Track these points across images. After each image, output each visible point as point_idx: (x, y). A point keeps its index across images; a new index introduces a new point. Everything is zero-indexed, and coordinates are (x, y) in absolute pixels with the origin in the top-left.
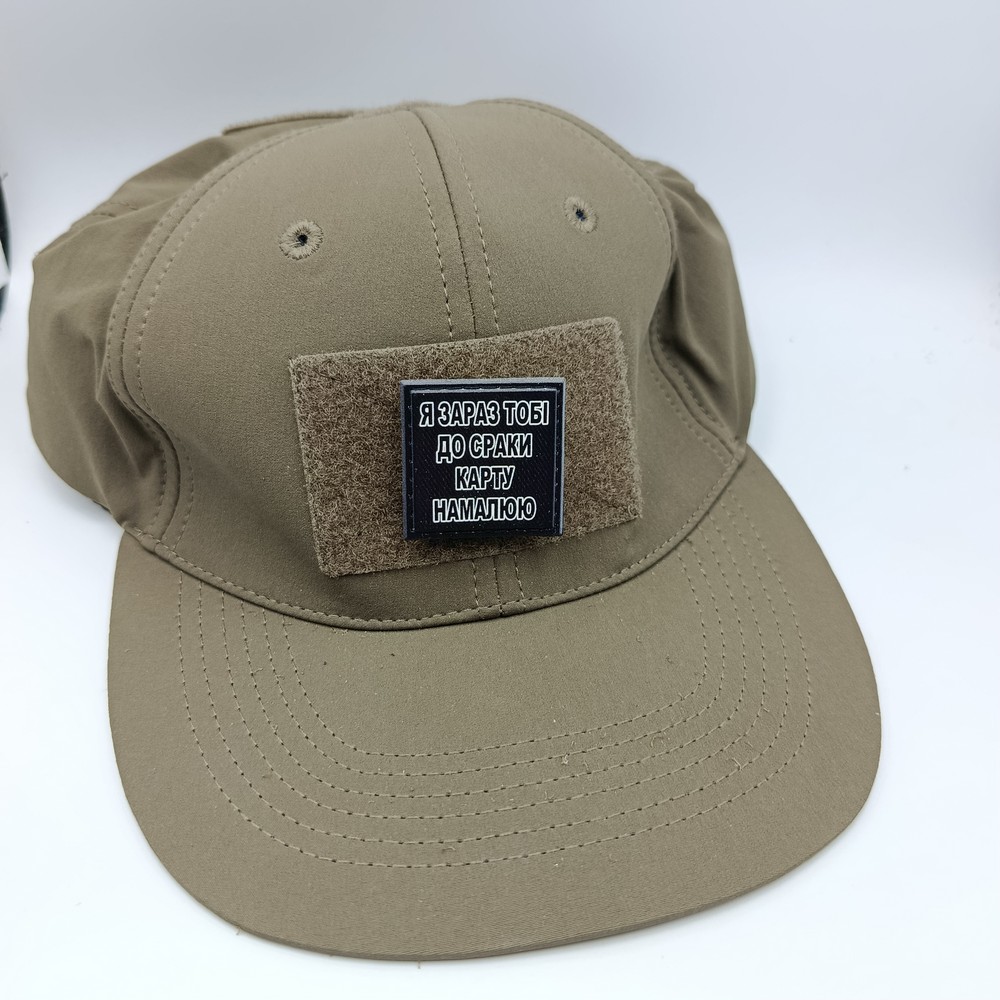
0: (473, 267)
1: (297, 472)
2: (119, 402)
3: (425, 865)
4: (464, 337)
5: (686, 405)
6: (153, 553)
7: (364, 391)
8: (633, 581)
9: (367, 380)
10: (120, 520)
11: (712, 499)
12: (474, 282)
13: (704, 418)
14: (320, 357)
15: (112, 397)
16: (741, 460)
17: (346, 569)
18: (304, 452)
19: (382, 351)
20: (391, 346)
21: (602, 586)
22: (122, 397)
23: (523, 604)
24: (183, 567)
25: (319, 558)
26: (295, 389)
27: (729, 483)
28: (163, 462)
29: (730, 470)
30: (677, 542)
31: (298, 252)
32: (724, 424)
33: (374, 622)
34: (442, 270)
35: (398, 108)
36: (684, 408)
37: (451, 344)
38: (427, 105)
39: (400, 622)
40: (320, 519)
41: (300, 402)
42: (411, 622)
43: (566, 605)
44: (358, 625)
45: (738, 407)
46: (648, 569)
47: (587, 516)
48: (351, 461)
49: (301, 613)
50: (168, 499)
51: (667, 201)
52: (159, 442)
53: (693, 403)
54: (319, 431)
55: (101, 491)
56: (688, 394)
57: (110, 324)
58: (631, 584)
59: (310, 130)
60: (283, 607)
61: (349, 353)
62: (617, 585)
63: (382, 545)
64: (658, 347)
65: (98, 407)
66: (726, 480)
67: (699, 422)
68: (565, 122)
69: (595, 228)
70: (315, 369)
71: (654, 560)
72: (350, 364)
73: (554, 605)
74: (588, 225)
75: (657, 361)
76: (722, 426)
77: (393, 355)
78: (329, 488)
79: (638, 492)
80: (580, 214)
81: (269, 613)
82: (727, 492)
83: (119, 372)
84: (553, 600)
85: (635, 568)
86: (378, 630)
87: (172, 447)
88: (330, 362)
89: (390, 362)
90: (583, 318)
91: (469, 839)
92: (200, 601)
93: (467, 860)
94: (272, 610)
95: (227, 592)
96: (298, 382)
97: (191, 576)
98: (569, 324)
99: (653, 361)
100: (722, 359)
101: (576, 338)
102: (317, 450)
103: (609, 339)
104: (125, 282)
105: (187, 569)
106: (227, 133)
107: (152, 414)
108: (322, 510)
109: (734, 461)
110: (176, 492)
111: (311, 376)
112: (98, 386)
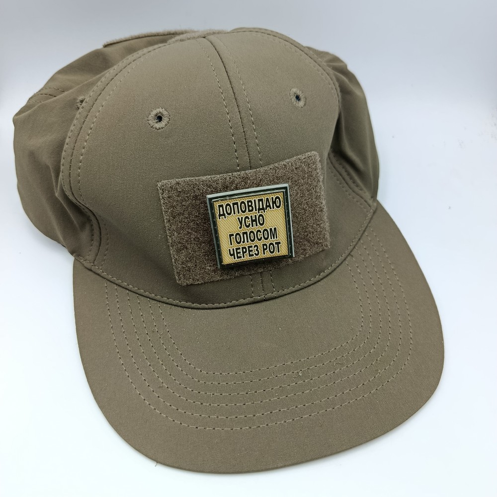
0: (248, 133)
1: (164, 237)
2: (69, 199)
3: (239, 428)
4: (244, 169)
5: (347, 184)
6: (91, 270)
7: (196, 197)
8: (326, 279)
9: (198, 193)
10: (72, 253)
11: (361, 232)
12: (249, 141)
13: (356, 189)
14: (173, 181)
15: (66, 197)
16: (374, 209)
17: (190, 282)
18: (167, 228)
19: (204, 178)
20: (209, 175)
21: (312, 282)
22: (71, 197)
23: (275, 294)
24: (107, 278)
25: (177, 277)
26: (161, 197)
27: (369, 222)
28: (92, 225)
29: (369, 215)
30: (346, 256)
31: (158, 125)
32: (366, 191)
33: (204, 305)
34: (233, 135)
35: (198, 37)
36: (345, 185)
37: (238, 173)
38: (214, 33)
39: (216, 305)
40: (177, 259)
41: (164, 204)
42: (222, 305)
43: (295, 293)
44: (196, 307)
45: (372, 181)
46: (333, 271)
47: (305, 250)
48: (190, 231)
49: (167, 301)
50: (96, 243)
51: (337, 83)
52: (89, 216)
53: (350, 182)
54: (174, 218)
55: (61, 239)
56: (347, 178)
57: (62, 163)
59: (155, 49)
60: (158, 297)
61: (188, 179)
62: (319, 281)
63: (207, 271)
64: (332, 155)
65: (57, 198)
66: (368, 221)
67: (354, 191)
68: (287, 43)
69: (305, 105)
70: (170, 187)
71: (335, 267)
72: (188, 185)
73: (289, 294)
74: (301, 103)
75: (332, 163)
76: (365, 193)
77: (210, 180)
78: (180, 245)
79: (328, 236)
80: (298, 98)
81: (151, 301)
82: (368, 227)
83: (69, 187)
84: (289, 291)
85: (327, 272)
86: (206, 309)
87: (97, 219)
88: (178, 183)
89: (209, 183)
90: (301, 153)
91: (258, 415)
92: (117, 295)
93: (258, 425)
94: (152, 299)
95: (130, 291)
96: (162, 195)
97: (111, 282)
98: (295, 158)
99: (330, 163)
100: (364, 158)
101: (299, 164)
102: (174, 227)
103: (314, 163)
104: (67, 140)
105: (109, 279)
106: (106, 46)
107: (87, 206)
108: (177, 255)
109: (371, 211)
110: (99, 240)
111: (169, 191)
112: (57, 189)
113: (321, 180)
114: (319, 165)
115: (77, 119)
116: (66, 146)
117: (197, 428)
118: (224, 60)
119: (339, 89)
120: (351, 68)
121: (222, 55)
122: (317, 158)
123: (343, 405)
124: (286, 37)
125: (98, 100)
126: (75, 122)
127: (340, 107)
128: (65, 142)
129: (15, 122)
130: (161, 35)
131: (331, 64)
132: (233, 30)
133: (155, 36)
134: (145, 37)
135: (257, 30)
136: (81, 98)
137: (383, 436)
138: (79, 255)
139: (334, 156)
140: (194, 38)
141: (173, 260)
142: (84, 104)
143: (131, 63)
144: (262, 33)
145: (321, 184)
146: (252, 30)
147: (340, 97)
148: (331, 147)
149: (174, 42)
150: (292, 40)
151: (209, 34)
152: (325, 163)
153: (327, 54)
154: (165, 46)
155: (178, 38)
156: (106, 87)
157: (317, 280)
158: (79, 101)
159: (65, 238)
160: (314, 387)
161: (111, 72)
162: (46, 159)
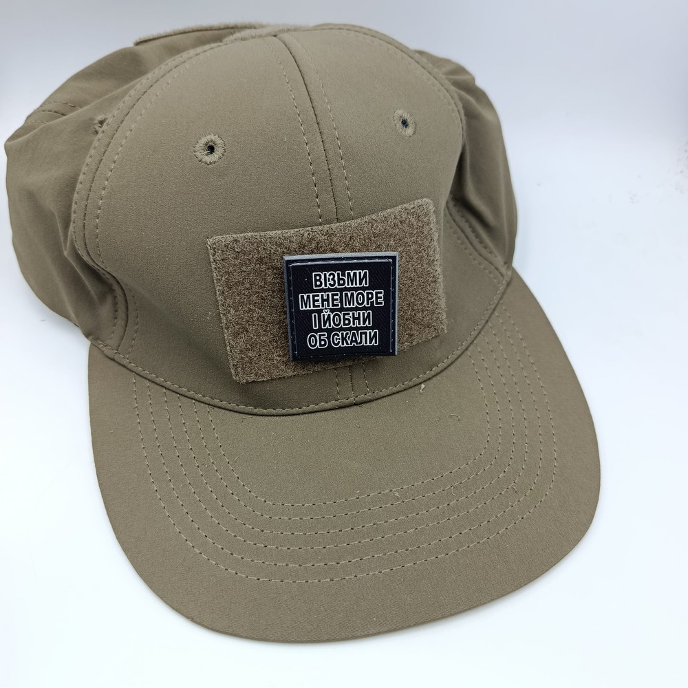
0: (335, 172)
1: (216, 315)
2: (83, 261)
4: (329, 222)
5: (471, 244)
6: (113, 360)
7: (261, 261)
8: (440, 375)
9: (263, 254)
10: (87, 335)
11: (490, 312)
12: (336, 182)
13: (484, 252)
14: (229, 238)
15: (78, 258)
16: (508, 280)
17: (252, 378)
18: (220, 303)
20: (279, 229)
21: (420, 380)
22: (86, 258)
23: (369, 396)
24: (135, 371)
25: (233, 372)
26: (212, 260)
27: (501, 298)
28: (115, 297)
29: (501, 288)
30: (467, 345)
31: (209, 159)
32: (497, 254)
33: (271, 411)
34: (313, 174)
35: (268, 35)
36: (469, 245)
37: (320, 228)
38: (289, 30)
39: (288, 411)
40: (233, 347)
41: (216, 269)
42: (296, 410)
43: (396, 395)
44: (259, 413)
45: (507, 241)
46: (449, 366)
47: (411, 335)
48: (252, 307)
49: (220, 404)
50: (120, 322)
51: (460, 103)
52: (111, 285)
53: (476, 242)
54: (230, 288)
55: (73, 315)
56: (472, 236)
57: (73, 210)
58: (438, 377)
59: (205, 51)
60: (207, 399)
61: (250, 234)
62: (430, 379)
63: (275, 362)
64: (451, 204)
65: (66, 258)
66: (499, 296)
67: (480, 255)
68: (390, 46)
69: (415, 133)
70: (225, 246)
71: (453, 359)
72: (250, 242)
73: (388, 395)
74: (410, 131)
75: (451, 214)
76: (496, 257)
77: (281, 236)
78: (238, 326)
79: (443, 316)
80: (405, 123)
81: (197, 403)
82: (500, 305)
83: (83, 243)
84: (388, 392)
85: (441, 366)
86: (274, 416)
87: (122, 289)
88: (236, 241)
89: (279, 241)
90: (409, 201)
91: (343, 562)
92: (150, 396)
93: (343, 577)
94: (199, 401)
95: (168, 389)
96: (214, 255)
97: (141, 376)
98: (400, 207)
99: (448, 215)
100: (496, 209)
101: (404, 216)
102: (229, 301)
103: (426, 215)
104: (81, 177)
105: (138, 372)
106: (138, 44)
107: (108, 270)
108: (234, 341)
109: (504, 282)
110: (125, 318)
111: (223, 251)
112: (66, 246)
113: (436, 238)
114: (433, 218)
115: (95, 148)
116: (79, 186)
117: (258, 579)
118: (302, 68)
119: (462, 111)
120: (481, 83)
121: (299, 61)
122: (430, 208)
123: (460, 550)
124: (390, 38)
125: (124, 122)
126: (92, 152)
127: (465, 137)
128: (78, 180)
129: (8, 150)
130: (215, 30)
131: (452, 77)
132: (316, 26)
133: (207, 30)
134: (193, 31)
135: (348, 27)
136: (100, 118)
137: (514, 593)
138: (97, 339)
139: (455, 206)
140: (261, 36)
141: (228, 348)
142: (105, 127)
143: (171, 70)
144: (356, 31)
145: (436, 243)
146: (342, 27)
147: (464, 122)
148: (451, 192)
149: (232, 42)
150: (397, 42)
151: (282, 31)
152: (442, 215)
153: (448, 61)
154: (219, 46)
155: (238, 35)
156: (137, 104)
157: (428, 377)
158: (97, 122)
159: (77, 315)
160: (420, 525)
161: (143, 82)
162: (50, 204)
